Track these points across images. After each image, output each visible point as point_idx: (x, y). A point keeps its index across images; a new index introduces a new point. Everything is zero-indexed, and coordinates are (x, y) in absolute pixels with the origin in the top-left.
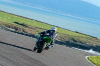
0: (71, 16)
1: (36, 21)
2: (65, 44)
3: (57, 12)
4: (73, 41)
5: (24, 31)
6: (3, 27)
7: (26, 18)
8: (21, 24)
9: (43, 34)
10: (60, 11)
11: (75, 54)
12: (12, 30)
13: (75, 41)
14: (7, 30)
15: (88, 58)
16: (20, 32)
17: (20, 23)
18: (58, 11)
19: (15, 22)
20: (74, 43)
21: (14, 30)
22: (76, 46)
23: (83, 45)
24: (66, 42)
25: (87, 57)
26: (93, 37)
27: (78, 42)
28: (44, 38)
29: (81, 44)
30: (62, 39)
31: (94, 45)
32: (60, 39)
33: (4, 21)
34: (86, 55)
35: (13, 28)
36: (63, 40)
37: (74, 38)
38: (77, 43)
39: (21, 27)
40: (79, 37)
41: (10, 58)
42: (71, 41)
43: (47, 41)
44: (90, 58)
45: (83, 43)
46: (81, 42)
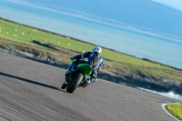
0: (135, 30)
1: (72, 38)
2: (124, 81)
3: (110, 22)
4: (139, 76)
5: (49, 57)
6: (11, 50)
7: (54, 34)
8: (44, 45)
9: (78, 59)
11: (142, 99)
12: (28, 55)
13: (143, 76)
14: (18, 55)
15: (166, 107)
16: (42, 59)
17: (42, 43)
18: (112, 20)
19: (34, 42)
20: (141, 79)
21: (31, 56)
22: (145, 85)
23: (157, 83)
24: (126, 77)
25: (163, 105)
26: (176, 69)
27: (148, 78)
28: (79, 66)
29: (153, 81)
30: (120, 73)
31: (178, 83)
32: (116, 71)
34: (163, 102)
35: (29, 52)
36: (121, 75)
37: (141, 70)
38: (147, 80)
39: (45, 50)
40: (150, 68)
41: (25, 107)
42: (136, 76)
43: (83, 71)
44: (169, 108)
45: (157, 80)
46: (153, 78)
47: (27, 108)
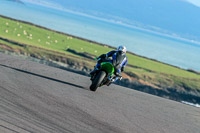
1: (110, 47)
2: (167, 94)
3: (152, 29)
4: (183, 89)
5: (85, 68)
6: (43, 59)
8: (80, 54)
10: (158, 28)
11: (187, 114)
12: (62, 64)
13: (188, 89)
14: (51, 64)
16: (78, 70)
17: (78, 51)
18: (154, 27)
19: (69, 50)
20: (186, 92)
21: (66, 66)
22: (190, 98)
24: (169, 89)
27: (193, 90)
30: (162, 85)
33: (46, 48)
35: (63, 61)
36: (163, 87)
37: (186, 82)
38: (191, 93)
39: (80, 59)
40: (195, 80)
41: (58, 122)
42: (180, 89)
47: (61, 123)
